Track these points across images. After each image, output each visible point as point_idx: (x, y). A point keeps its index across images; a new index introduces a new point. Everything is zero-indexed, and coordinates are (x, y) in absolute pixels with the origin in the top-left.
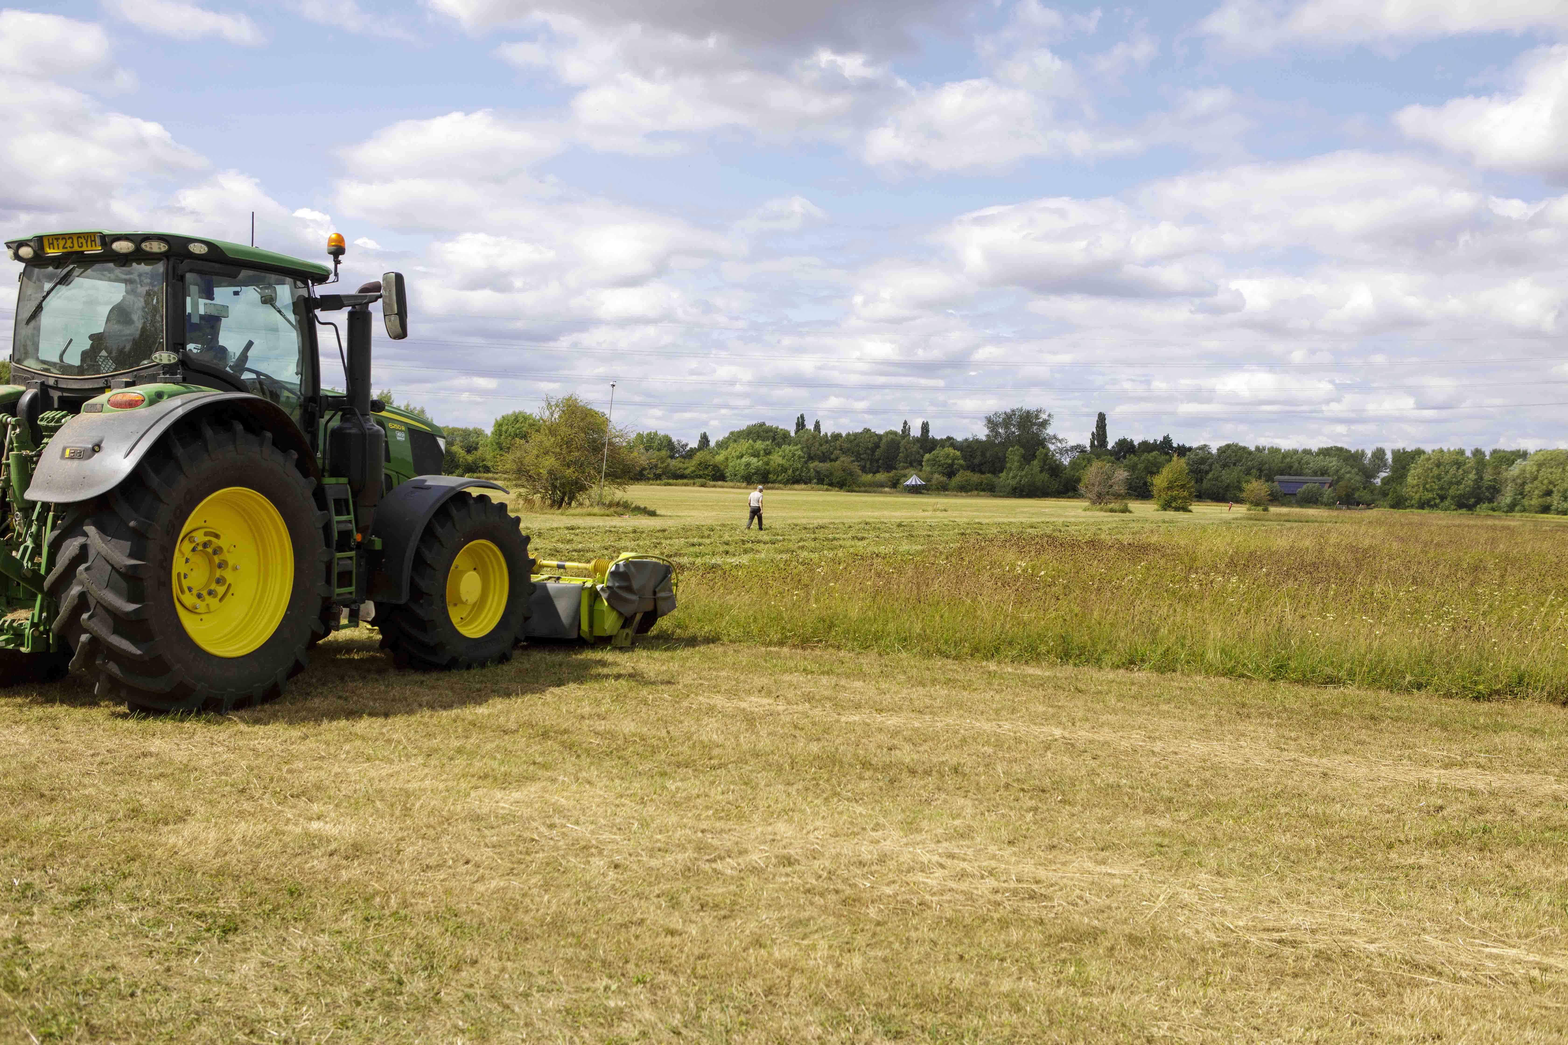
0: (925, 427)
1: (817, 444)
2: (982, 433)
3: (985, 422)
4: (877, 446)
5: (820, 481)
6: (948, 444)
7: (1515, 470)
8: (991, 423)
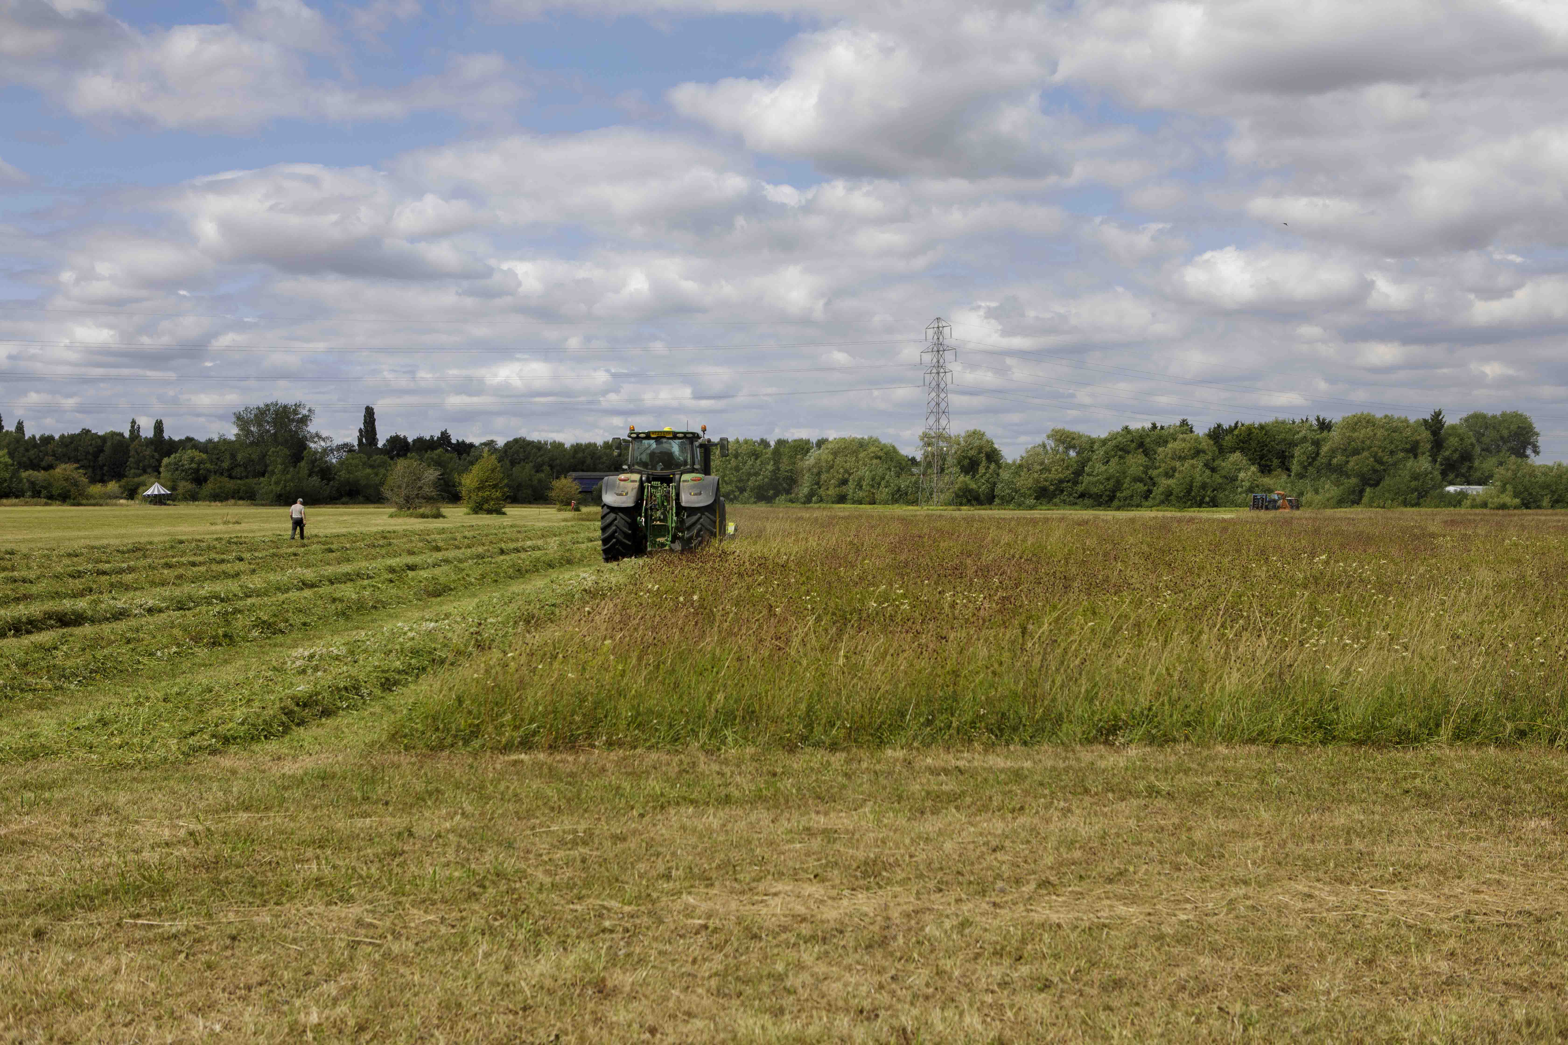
0: (159, 427)
1: (22, 449)
2: (231, 432)
3: (234, 419)
4: (101, 450)
5: (36, 494)
6: (189, 445)
7: (810, 460)
8: (241, 420)
